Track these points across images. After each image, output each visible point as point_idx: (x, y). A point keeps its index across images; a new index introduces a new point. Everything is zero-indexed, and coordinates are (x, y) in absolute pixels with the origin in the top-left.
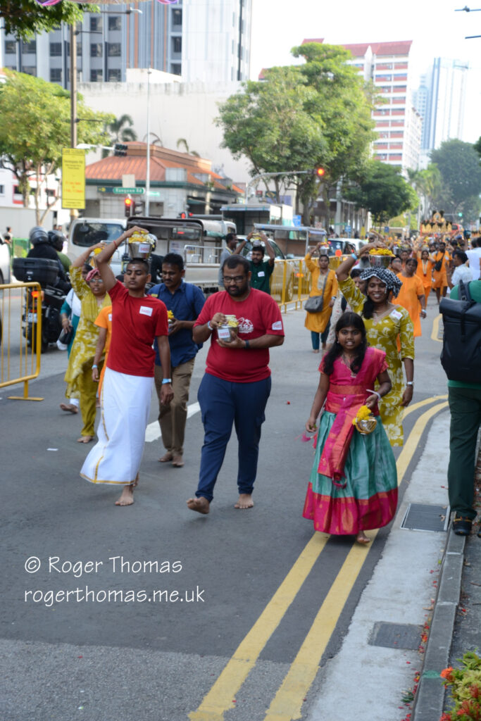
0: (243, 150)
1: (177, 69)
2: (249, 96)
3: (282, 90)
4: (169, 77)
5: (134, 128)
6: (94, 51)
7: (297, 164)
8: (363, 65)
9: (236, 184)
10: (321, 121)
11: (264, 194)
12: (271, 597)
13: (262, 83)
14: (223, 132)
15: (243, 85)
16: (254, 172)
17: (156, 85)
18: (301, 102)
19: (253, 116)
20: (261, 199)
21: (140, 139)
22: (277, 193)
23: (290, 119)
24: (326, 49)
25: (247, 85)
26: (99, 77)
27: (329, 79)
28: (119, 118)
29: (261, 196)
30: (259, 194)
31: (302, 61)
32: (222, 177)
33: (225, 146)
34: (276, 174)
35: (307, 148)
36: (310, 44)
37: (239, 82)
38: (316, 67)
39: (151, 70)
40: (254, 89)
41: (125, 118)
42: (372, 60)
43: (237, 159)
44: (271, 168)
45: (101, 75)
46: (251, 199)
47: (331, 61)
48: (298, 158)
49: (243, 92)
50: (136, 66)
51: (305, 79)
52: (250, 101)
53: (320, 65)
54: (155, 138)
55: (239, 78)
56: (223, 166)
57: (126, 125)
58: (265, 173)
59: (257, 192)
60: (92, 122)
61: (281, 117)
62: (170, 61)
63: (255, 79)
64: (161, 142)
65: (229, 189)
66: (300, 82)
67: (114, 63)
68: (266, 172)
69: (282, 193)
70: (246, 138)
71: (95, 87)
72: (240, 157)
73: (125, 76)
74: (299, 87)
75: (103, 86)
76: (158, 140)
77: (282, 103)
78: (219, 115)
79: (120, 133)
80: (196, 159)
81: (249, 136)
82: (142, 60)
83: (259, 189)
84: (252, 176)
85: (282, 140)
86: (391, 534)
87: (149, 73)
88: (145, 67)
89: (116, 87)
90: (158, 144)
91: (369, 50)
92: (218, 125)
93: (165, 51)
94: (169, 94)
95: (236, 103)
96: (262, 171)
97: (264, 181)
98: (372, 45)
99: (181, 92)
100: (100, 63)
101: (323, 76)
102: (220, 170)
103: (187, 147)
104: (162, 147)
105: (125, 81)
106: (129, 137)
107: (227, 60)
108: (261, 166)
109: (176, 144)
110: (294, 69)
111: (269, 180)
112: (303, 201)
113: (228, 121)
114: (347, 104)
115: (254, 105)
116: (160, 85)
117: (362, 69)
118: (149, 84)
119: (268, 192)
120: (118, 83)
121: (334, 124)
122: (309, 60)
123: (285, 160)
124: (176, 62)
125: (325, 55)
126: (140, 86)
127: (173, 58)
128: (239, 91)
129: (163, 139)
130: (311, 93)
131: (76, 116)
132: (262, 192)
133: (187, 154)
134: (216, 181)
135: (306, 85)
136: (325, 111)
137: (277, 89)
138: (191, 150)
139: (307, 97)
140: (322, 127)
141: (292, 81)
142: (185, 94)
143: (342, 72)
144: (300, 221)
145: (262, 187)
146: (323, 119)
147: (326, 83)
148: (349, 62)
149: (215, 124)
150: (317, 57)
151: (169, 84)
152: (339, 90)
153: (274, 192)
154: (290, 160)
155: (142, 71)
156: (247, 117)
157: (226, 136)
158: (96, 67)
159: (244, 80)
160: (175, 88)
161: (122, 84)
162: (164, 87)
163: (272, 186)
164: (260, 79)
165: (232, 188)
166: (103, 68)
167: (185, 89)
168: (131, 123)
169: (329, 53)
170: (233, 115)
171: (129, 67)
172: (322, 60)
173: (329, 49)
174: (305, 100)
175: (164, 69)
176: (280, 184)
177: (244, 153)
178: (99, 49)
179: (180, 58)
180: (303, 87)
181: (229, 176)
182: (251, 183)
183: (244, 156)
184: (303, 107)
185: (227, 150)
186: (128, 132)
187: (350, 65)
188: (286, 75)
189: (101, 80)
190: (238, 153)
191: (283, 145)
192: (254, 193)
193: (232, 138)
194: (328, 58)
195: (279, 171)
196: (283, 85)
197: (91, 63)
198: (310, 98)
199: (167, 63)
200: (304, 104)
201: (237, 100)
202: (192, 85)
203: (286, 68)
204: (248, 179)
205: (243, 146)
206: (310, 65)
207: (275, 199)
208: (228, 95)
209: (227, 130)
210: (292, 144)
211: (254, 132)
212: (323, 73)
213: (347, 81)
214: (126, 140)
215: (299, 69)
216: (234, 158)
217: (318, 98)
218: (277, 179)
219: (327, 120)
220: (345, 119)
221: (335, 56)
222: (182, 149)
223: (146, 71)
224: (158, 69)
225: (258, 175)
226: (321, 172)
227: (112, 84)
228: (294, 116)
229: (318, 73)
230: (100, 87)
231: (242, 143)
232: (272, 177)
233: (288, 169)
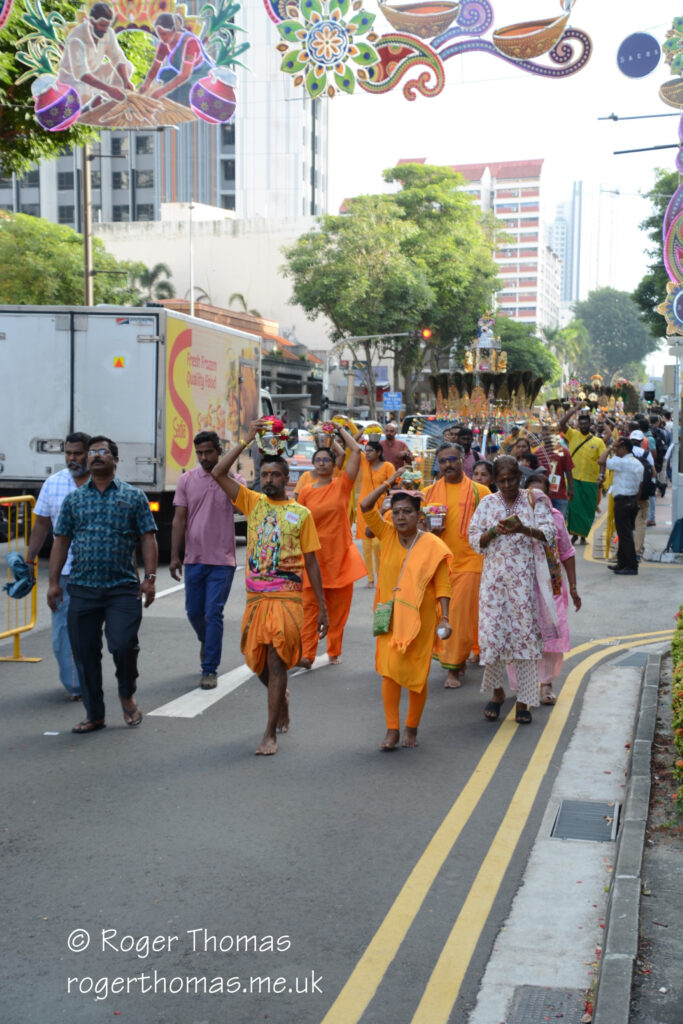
0: (320, 306)
1: (229, 202)
2: (326, 235)
3: (370, 226)
4: (219, 213)
5: (172, 281)
6: (117, 181)
7: (394, 323)
8: (479, 192)
9: (313, 352)
10: (425, 265)
11: (351, 365)
12: (364, 950)
13: (343, 218)
14: (293, 283)
15: (319, 220)
16: (336, 336)
17: (201, 224)
18: (397, 241)
19: (333, 261)
20: (346, 372)
21: (179, 295)
22: (368, 362)
23: (383, 264)
24: (429, 172)
25: (323, 221)
26: (124, 215)
27: (434, 211)
28: (151, 268)
29: (347, 367)
30: (344, 365)
31: (396, 187)
32: (293, 344)
33: (296, 302)
34: (366, 338)
35: (407, 302)
36: (408, 165)
37: (314, 217)
38: (416, 195)
39: (193, 204)
40: (333, 226)
41: (160, 268)
42: (492, 185)
43: (313, 319)
44: (359, 329)
45: (128, 212)
46: (333, 372)
47: (436, 187)
48: (397, 316)
49: (318, 230)
50: (173, 200)
51: (402, 211)
52: (329, 241)
53: (422, 194)
54: (201, 294)
55: (313, 212)
56: (294, 328)
57: (162, 277)
58: (351, 337)
59: (341, 362)
60: (115, 274)
61: (371, 263)
62: (220, 192)
63: (334, 212)
64: (209, 299)
65: (303, 359)
66: (394, 215)
67: (143, 198)
68: (353, 335)
69: (375, 362)
70: (324, 291)
71: (119, 229)
72: (316, 315)
73: (159, 213)
74: (393, 222)
75: (129, 227)
76: (206, 296)
77: (371, 242)
78: (286, 262)
79: (153, 289)
80: (258, 320)
81: (328, 288)
82: (181, 191)
83: (343, 358)
84: (334, 341)
85: (373, 292)
86: (535, 847)
87: (191, 208)
88: (187, 201)
89: (147, 228)
90: (205, 301)
91: (487, 173)
92: (285, 275)
93: (212, 179)
94: (219, 236)
95: (309, 245)
96: (347, 334)
97: (350, 347)
98: (490, 165)
99: (235, 232)
100: (126, 197)
101: (426, 207)
102: (290, 334)
103: (245, 305)
104: (210, 306)
105: (159, 219)
106: (165, 293)
107: (296, 189)
108: (346, 328)
109: (227, 301)
110: (386, 199)
111: (357, 345)
112: (404, 374)
113: (299, 269)
114: (459, 243)
115: (334, 247)
116: (207, 223)
117: (479, 197)
118: (191, 222)
119: (356, 361)
120: (151, 222)
121: (443, 270)
122: (407, 186)
123: (378, 319)
124: (228, 192)
125: (426, 180)
126: (180, 225)
127: (223, 188)
128: (314, 228)
129: (212, 295)
130: (411, 229)
131: (91, 268)
132: (347, 362)
133: (243, 313)
134: (285, 350)
135: (404, 218)
136: (430, 253)
137: (364, 225)
138: (249, 308)
139: (405, 234)
140: (427, 274)
141: (383, 213)
142: (240, 235)
143: (452, 201)
144: (400, 399)
145: (348, 355)
146: (428, 263)
147: (431, 216)
148: (460, 188)
149: (282, 274)
150: (417, 182)
151: (219, 221)
152: (449, 225)
153: (363, 362)
154: (384, 319)
155: (182, 206)
156: (324, 262)
157: (296, 289)
158: (121, 202)
159: (320, 214)
160: (226, 228)
161: (155, 223)
162: (211, 227)
163: (361, 355)
164: (342, 213)
165: (307, 358)
166: (130, 204)
167: (240, 228)
168: (169, 275)
169: (434, 176)
170: (304, 261)
171: (165, 201)
172: (423, 186)
173: (433, 172)
174: (403, 239)
175: (211, 203)
176: (372, 350)
177: (323, 310)
178: (124, 178)
179: (233, 188)
180: (400, 221)
181: (302, 341)
182: (333, 350)
183: (321, 314)
184: (400, 248)
185: (299, 308)
186: (164, 286)
187: (461, 192)
188: (376, 206)
189: (127, 220)
190: (314, 310)
191: (375, 299)
192: (336, 364)
193: (305, 291)
194: (432, 183)
195: (369, 333)
196: (373, 220)
197: (114, 197)
198: (409, 236)
199: (215, 194)
200: (401, 244)
201: (311, 241)
202: (250, 222)
203: (376, 197)
204: (329, 345)
205: (322, 301)
206: (409, 193)
207: (366, 371)
208: (298, 235)
209: (298, 281)
210: (388, 297)
211: (335, 283)
212: (427, 204)
213: (458, 213)
214: (162, 297)
215: (392, 198)
216: (309, 318)
217: (420, 235)
218: (367, 344)
219: (433, 265)
220: (458, 263)
221: (441, 180)
222: (237, 307)
223: (187, 205)
224: (203, 202)
225: (342, 339)
226: (427, 333)
227: (142, 224)
228: (389, 260)
229: (420, 202)
230: (126, 228)
231: (319, 298)
232: (360, 342)
233: (382, 331)
